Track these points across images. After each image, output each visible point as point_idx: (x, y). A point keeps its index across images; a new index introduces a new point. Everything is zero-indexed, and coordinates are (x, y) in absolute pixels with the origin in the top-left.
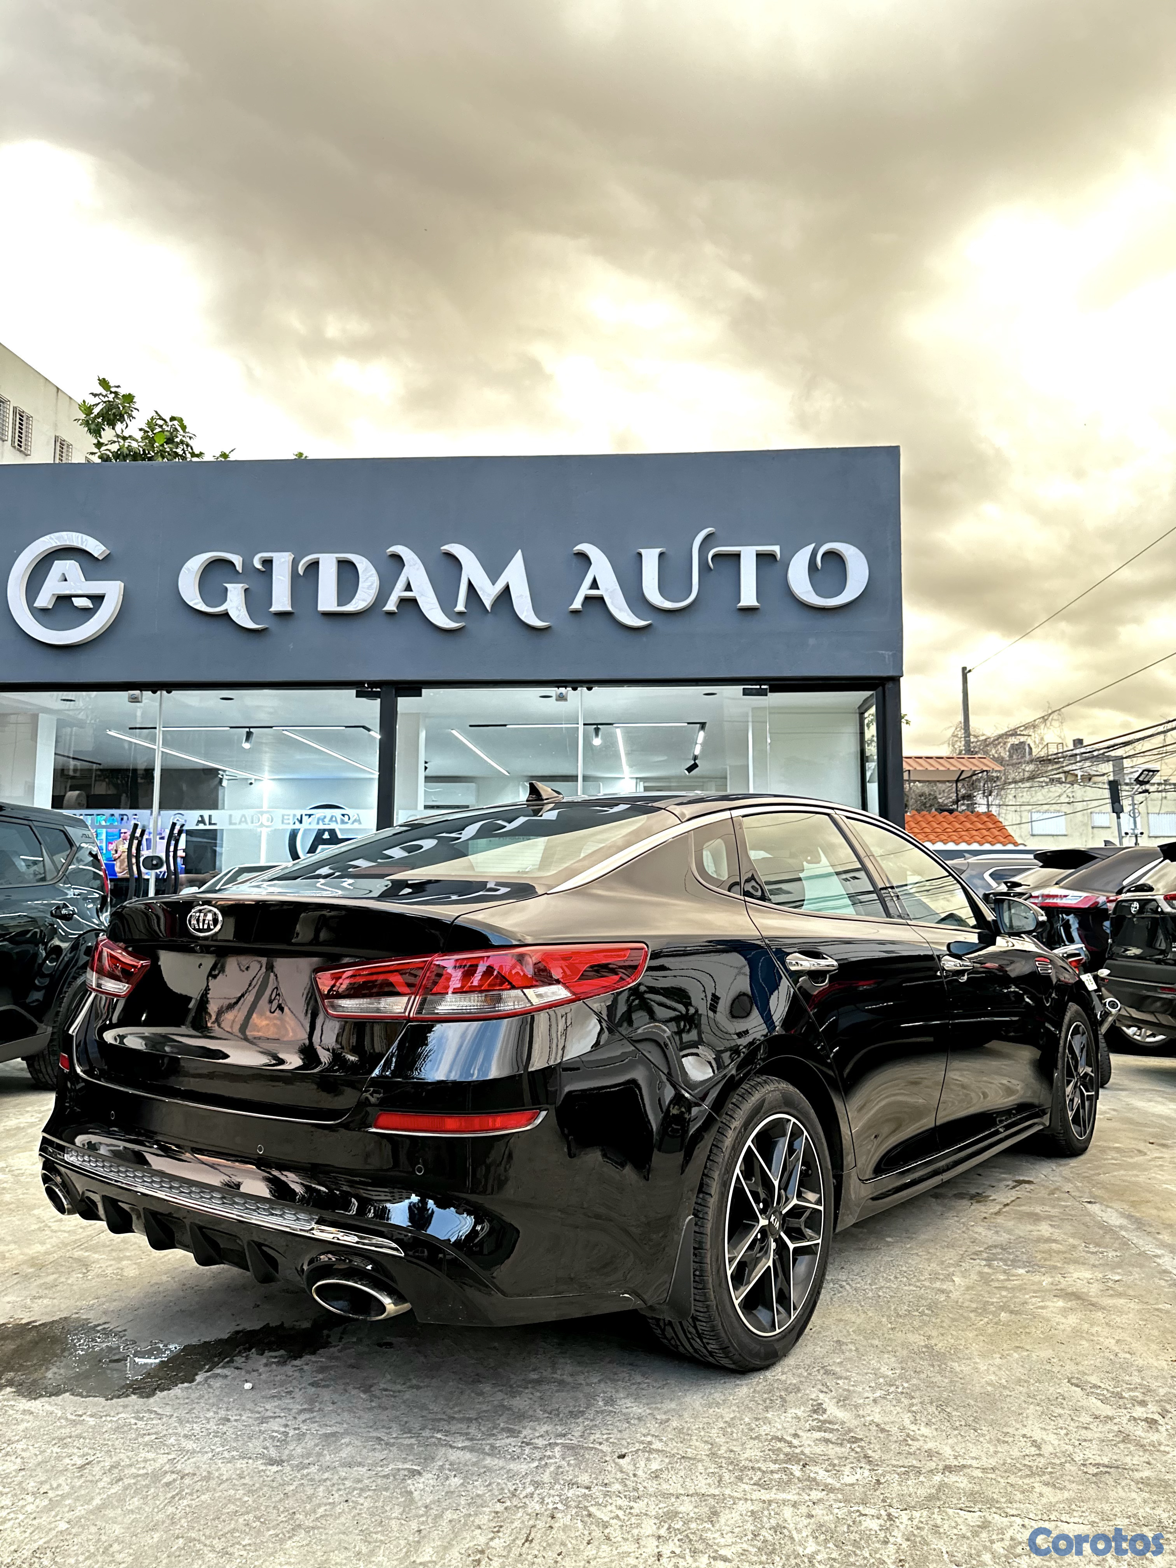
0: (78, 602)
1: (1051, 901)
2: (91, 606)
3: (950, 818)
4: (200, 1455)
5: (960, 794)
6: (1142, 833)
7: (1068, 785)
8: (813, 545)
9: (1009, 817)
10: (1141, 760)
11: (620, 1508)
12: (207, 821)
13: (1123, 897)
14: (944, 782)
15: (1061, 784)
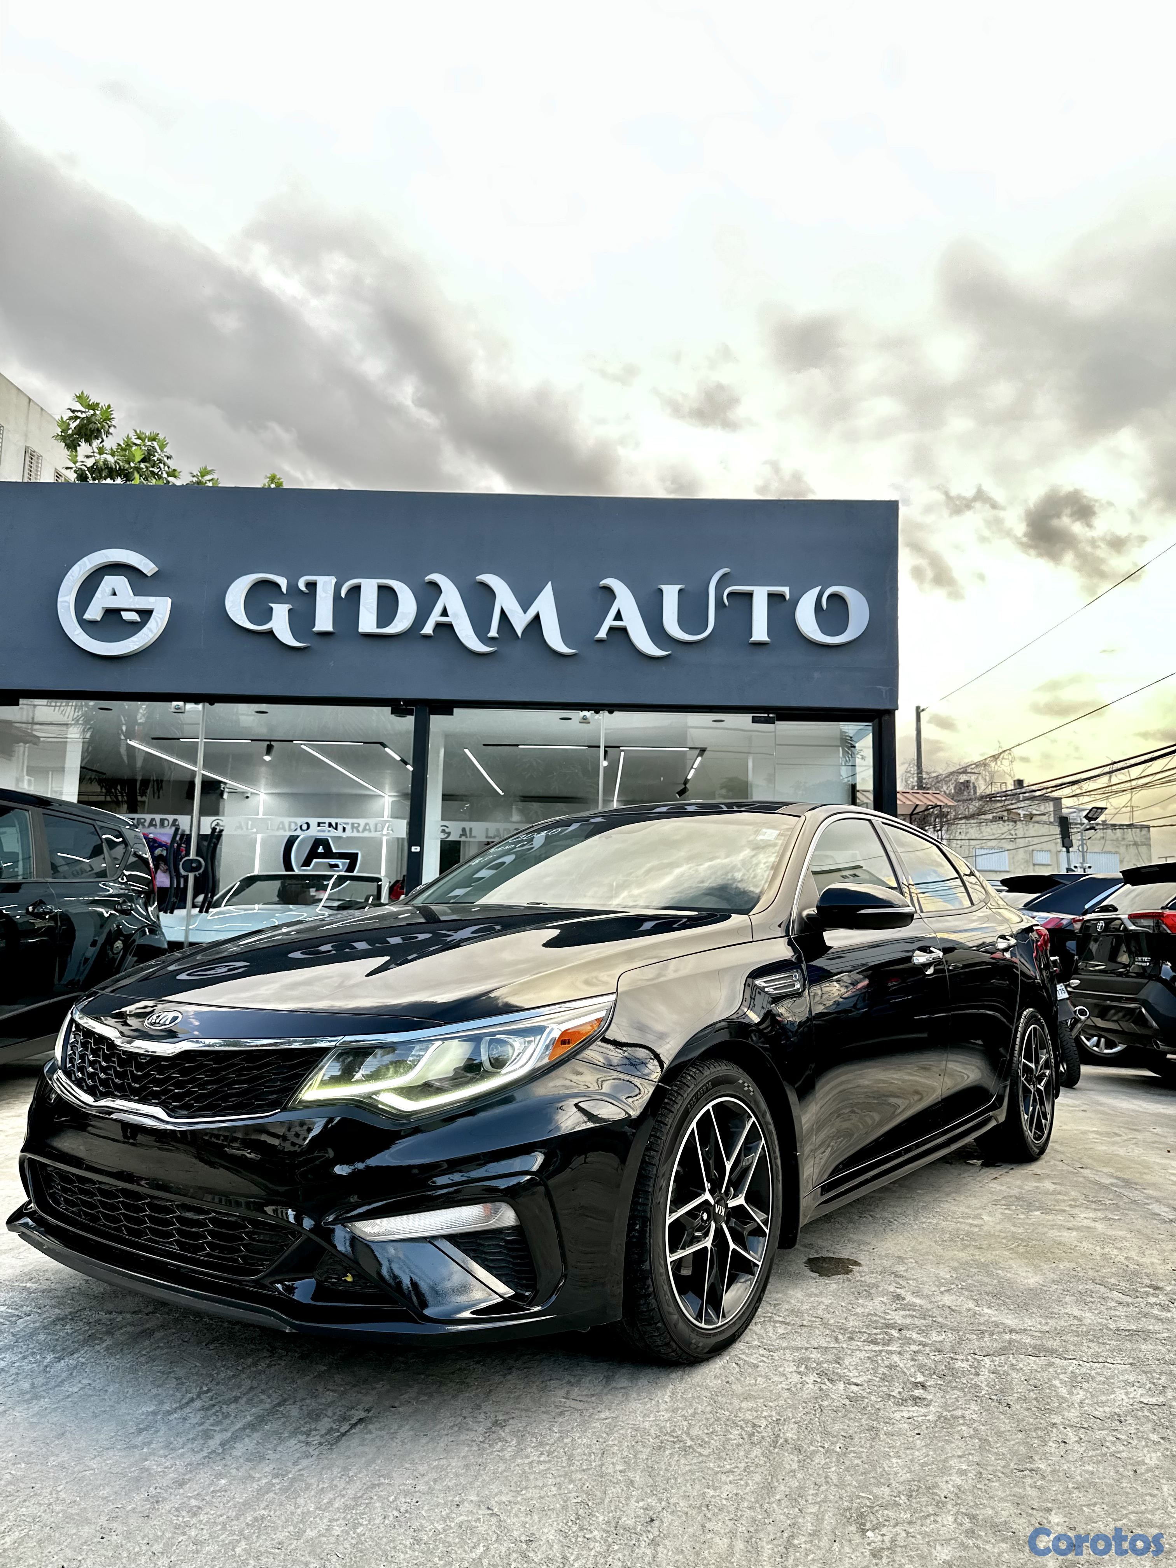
0: (126, 616)
2: (139, 620)
6: (1090, 867)
7: (1012, 824)
8: (819, 588)
10: (1086, 799)
13: (1087, 917)
15: (1004, 821)
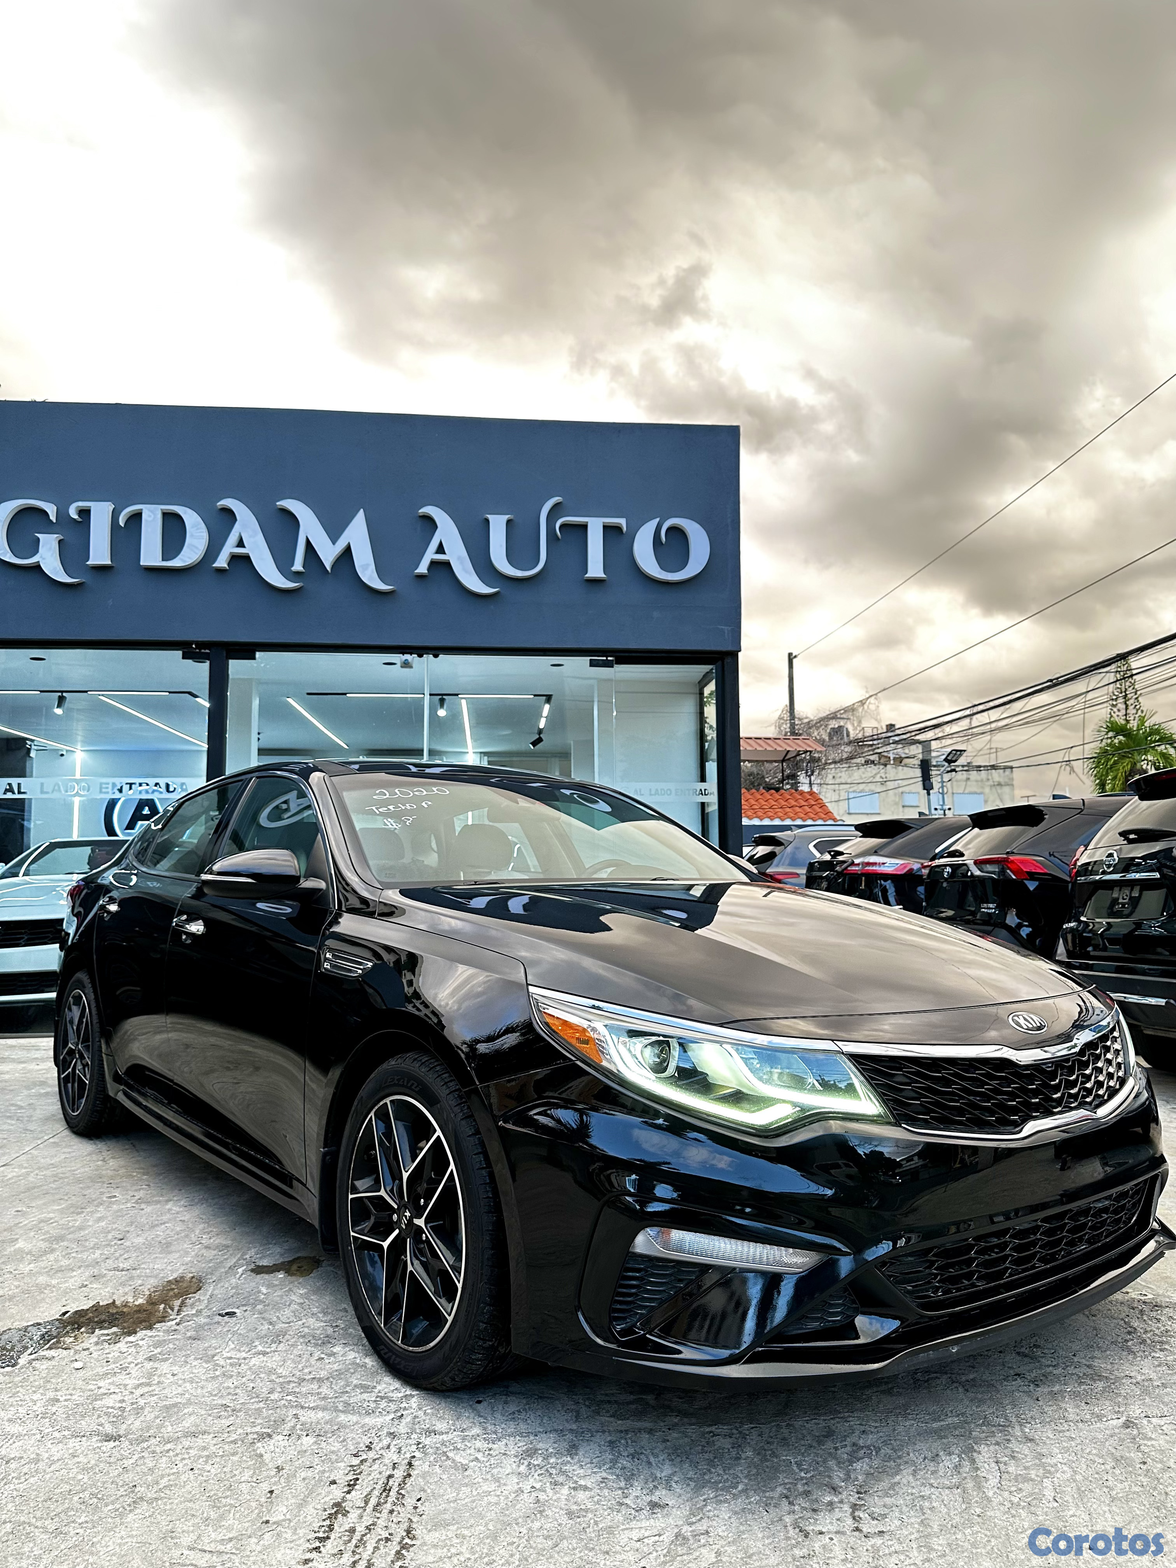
1: (871, 868)
3: (777, 796)
4: (26, 1437)
5: (786, 773)
6: (949, 809)
7: (882, 767)
8: (658, 520)
9: (828, 795)
10: (949, 742)
11: (479, 1451)
12: (16, 790)
13: (937, 862)
14: (771, 762)
15: (875, 765)
